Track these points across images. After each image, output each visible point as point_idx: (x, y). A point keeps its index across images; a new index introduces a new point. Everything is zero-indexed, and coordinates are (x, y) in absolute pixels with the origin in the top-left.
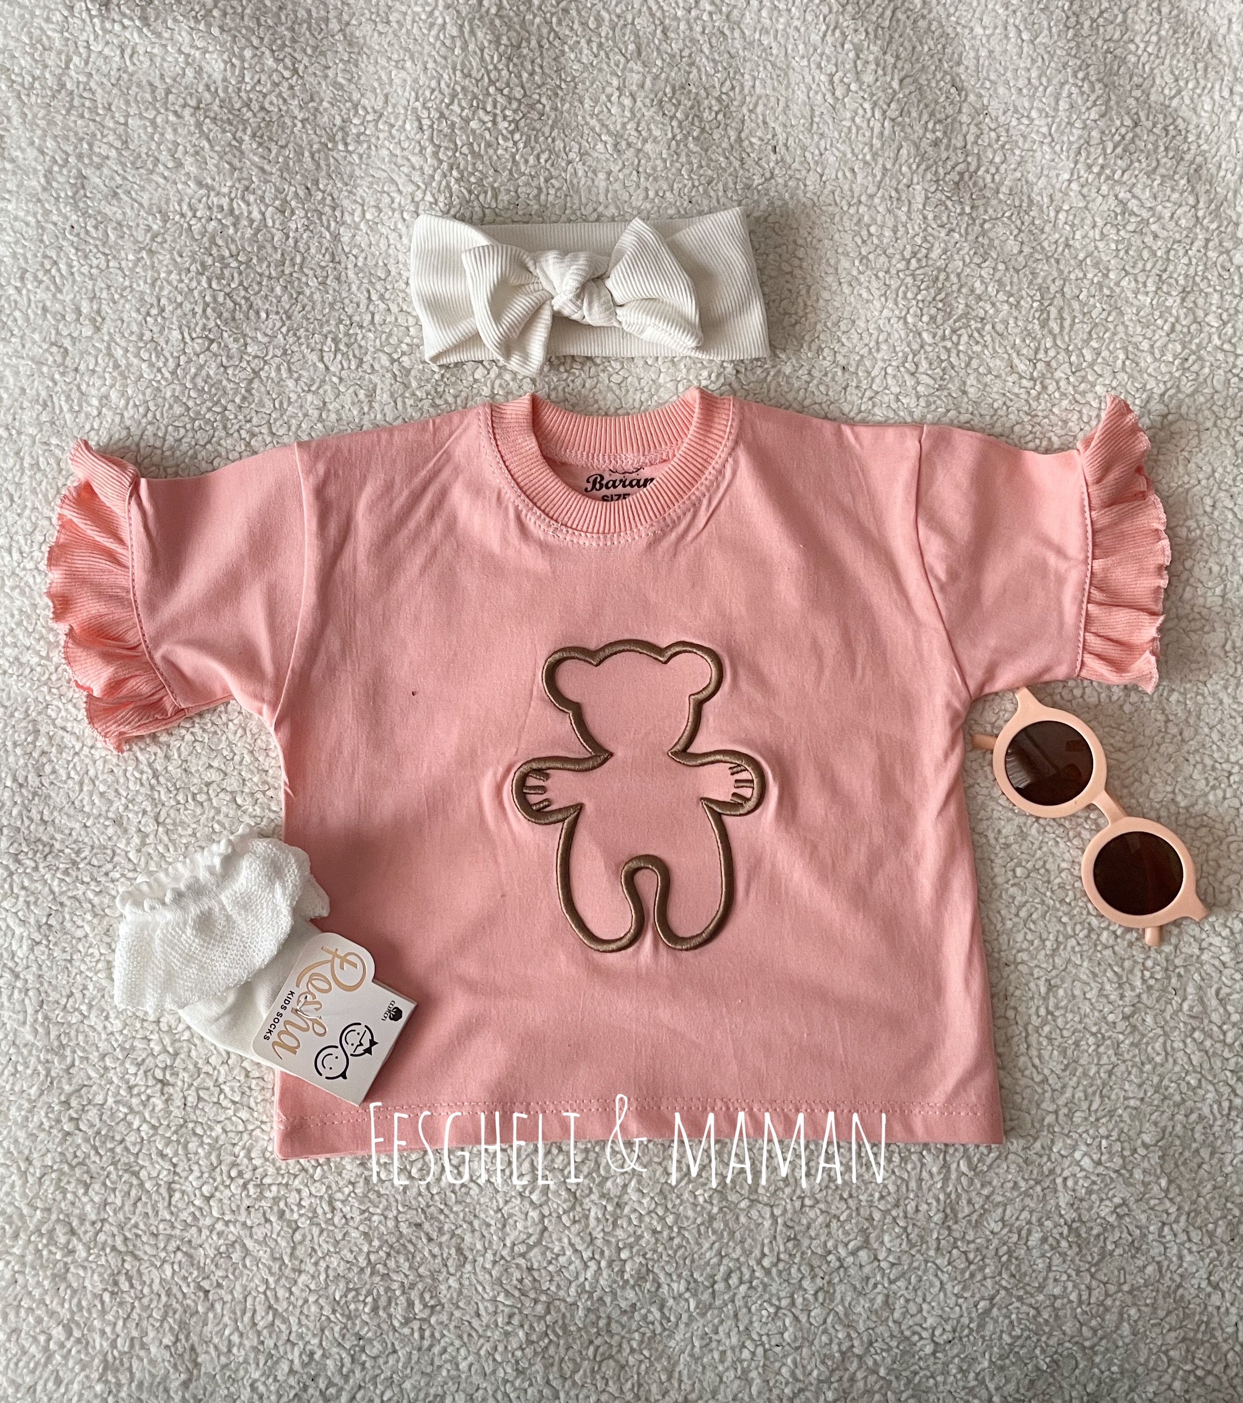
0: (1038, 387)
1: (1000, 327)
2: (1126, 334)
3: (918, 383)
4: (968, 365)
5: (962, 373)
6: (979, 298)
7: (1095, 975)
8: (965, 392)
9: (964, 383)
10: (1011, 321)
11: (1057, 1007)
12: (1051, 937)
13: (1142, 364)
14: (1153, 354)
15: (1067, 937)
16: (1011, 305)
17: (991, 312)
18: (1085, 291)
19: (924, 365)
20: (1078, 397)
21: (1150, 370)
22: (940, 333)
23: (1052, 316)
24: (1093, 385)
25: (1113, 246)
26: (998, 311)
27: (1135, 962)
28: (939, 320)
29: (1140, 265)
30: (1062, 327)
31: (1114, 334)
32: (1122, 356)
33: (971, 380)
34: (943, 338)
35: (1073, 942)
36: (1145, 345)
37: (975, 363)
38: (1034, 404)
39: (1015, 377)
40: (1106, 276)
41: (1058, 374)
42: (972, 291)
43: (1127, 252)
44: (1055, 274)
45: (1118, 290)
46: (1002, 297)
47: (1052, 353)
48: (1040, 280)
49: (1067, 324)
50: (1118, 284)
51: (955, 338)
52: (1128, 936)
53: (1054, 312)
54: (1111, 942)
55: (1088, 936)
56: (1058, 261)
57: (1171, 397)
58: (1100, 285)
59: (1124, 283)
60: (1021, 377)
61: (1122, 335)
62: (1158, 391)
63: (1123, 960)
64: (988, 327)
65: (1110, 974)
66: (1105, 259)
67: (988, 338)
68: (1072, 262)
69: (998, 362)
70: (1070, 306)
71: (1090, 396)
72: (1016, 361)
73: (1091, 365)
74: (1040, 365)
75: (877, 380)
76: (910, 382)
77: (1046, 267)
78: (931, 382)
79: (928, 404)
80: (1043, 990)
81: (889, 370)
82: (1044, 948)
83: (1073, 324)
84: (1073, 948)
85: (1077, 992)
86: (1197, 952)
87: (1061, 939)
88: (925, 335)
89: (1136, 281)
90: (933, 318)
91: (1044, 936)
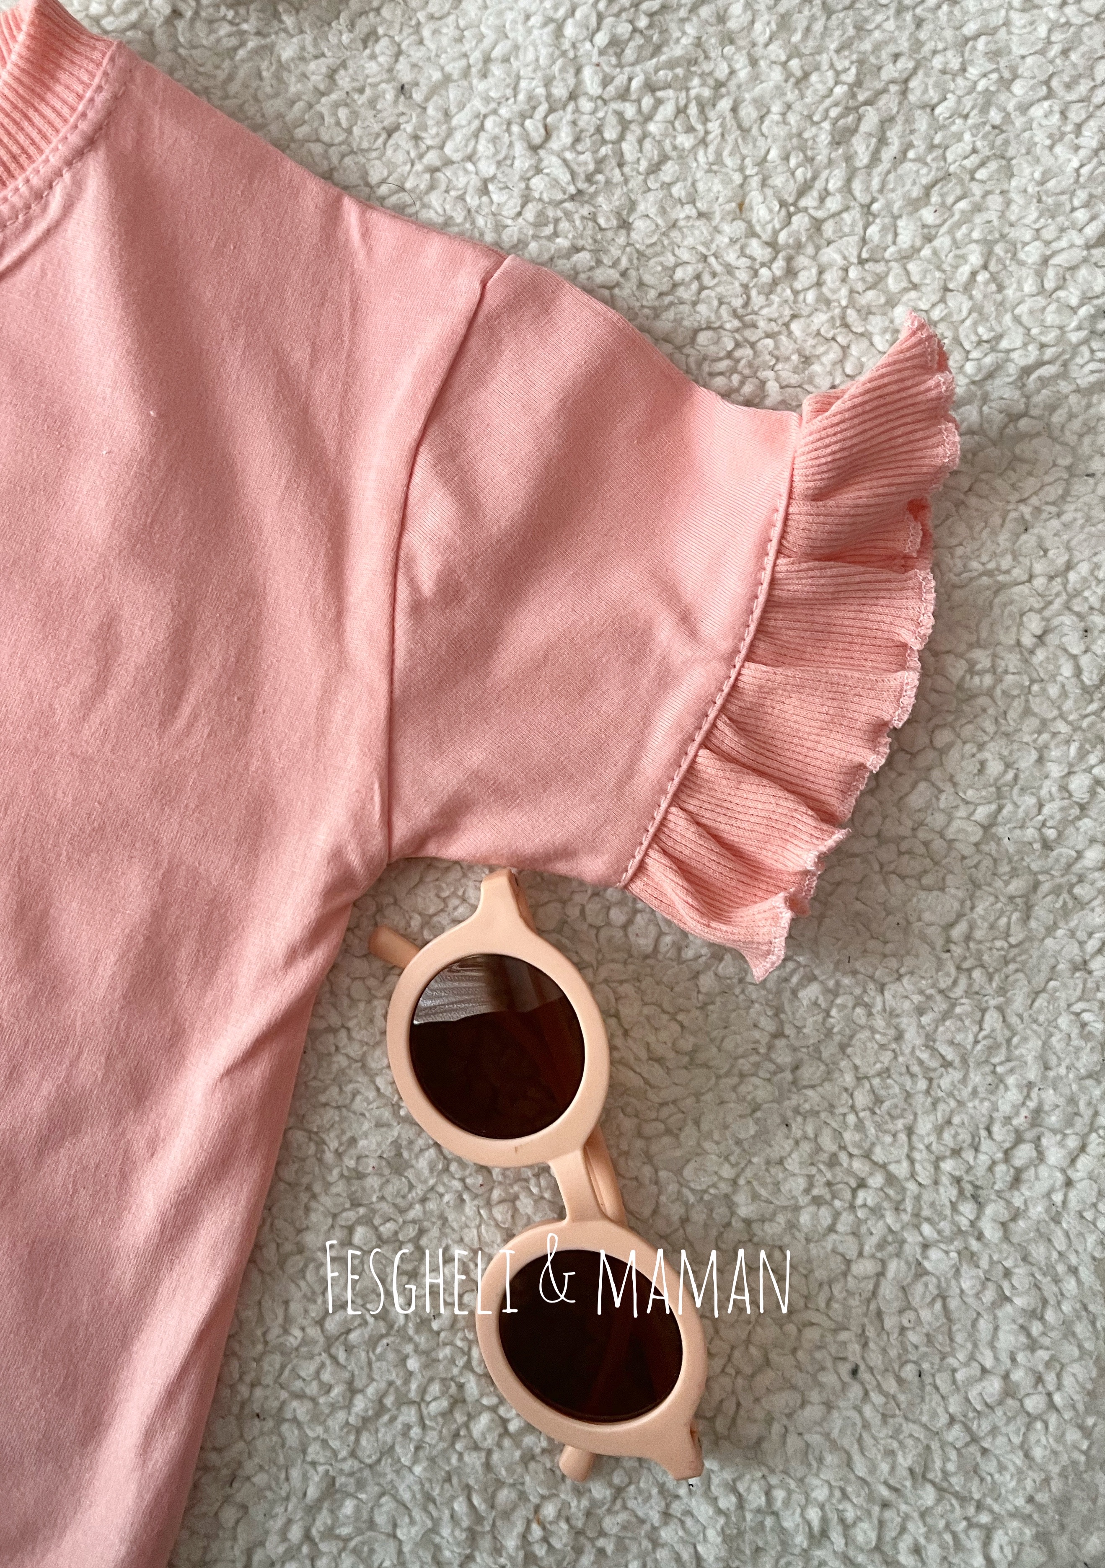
0: (779, 265)
1: (748, 113)
2: (1002, 216)
3: (538, 171)
4: (655, 168)
5: (635, 183)
6: (729, 39)
7: (429, 1498)
8: (625, 225)
9: (632, 205)
10: (776, 108)
11: (329, 1533)
12: (370, 1390)
13: (1010, 292)
14: (1040, 276)
15: (403, 1401)
16: (789, 75)
17: (743, 74)
18: (951, 99)
19: (563, 137)
20: (851, 315)
21: (1020, 310)
22: (620, 80)
23: (865, 127)
24: (891, 302)
25: (1042, 30)
26: (756, 78)
27: (523, 1496)
28: (630, 53)
29: (1083, 88)
30: (875, 159)
31: (978, 208)
32: (975, 258)
33: (647, 205)
34: (624, 95)
35: (409, 1415)
36: (1032, 253)
37: (669, 170)
38: (757, 300)
39: (739, 227)
40: (1006, 84)
41: (830, 254)
42: (721, 18)
43: (1065, 53)
44: (904, 45)
45: (1019, 122)
46: (777, 51)
47: (833, 204)
48: (867, 45)
49: (888, 154)
50: (1024, 108)
51: (647, 102)
52: (529, 1440)
53: (871, 119)
54: (489, 1442)
55: (447, 1414)
56: (919, 23)
57: (1044, 382)
58: (987, 101)
59: (1037, 111)
60: (752, 233)
61: (992, 215)
62: (1020, 359)
63: (500, 1484)
64: (725, 105)
65: (460, 1506)
66: (1017, 50)
67: (714, 127)
68: (949, 34)
69: (717, 186)
70: (909, 121)
71: (876, 323)
72: (755, 196)
73: (905, 258)
74: (800, 222)
75: (458, 136)
76: (523, 162)
77: (890, 25)
78: (565, 177)
79: (541, 221)
80: (312, 1493)
81: (489, 124)
82: (349, 1407)
83: (900, 159)
84: (408, 1427)
85: (381, 1519)
86: (655, 1518)
87: (389, 1401)
88: (587, 73)
89: (1063, 114)
90: (616, 44)
91: (358, 1384)
